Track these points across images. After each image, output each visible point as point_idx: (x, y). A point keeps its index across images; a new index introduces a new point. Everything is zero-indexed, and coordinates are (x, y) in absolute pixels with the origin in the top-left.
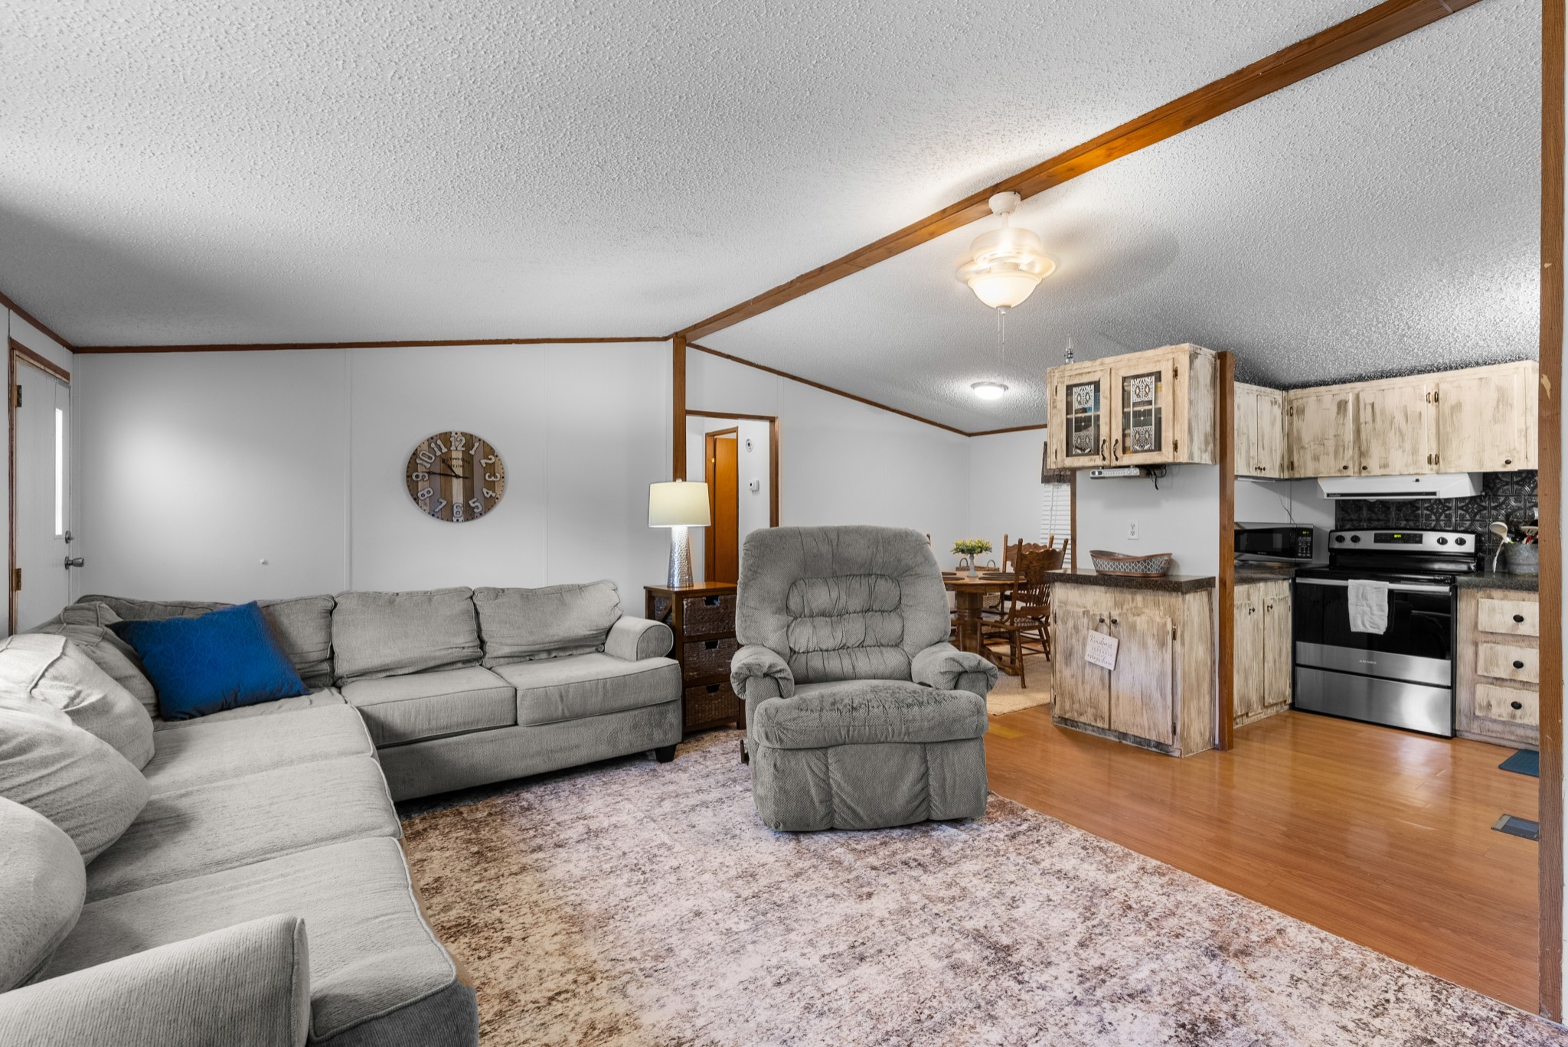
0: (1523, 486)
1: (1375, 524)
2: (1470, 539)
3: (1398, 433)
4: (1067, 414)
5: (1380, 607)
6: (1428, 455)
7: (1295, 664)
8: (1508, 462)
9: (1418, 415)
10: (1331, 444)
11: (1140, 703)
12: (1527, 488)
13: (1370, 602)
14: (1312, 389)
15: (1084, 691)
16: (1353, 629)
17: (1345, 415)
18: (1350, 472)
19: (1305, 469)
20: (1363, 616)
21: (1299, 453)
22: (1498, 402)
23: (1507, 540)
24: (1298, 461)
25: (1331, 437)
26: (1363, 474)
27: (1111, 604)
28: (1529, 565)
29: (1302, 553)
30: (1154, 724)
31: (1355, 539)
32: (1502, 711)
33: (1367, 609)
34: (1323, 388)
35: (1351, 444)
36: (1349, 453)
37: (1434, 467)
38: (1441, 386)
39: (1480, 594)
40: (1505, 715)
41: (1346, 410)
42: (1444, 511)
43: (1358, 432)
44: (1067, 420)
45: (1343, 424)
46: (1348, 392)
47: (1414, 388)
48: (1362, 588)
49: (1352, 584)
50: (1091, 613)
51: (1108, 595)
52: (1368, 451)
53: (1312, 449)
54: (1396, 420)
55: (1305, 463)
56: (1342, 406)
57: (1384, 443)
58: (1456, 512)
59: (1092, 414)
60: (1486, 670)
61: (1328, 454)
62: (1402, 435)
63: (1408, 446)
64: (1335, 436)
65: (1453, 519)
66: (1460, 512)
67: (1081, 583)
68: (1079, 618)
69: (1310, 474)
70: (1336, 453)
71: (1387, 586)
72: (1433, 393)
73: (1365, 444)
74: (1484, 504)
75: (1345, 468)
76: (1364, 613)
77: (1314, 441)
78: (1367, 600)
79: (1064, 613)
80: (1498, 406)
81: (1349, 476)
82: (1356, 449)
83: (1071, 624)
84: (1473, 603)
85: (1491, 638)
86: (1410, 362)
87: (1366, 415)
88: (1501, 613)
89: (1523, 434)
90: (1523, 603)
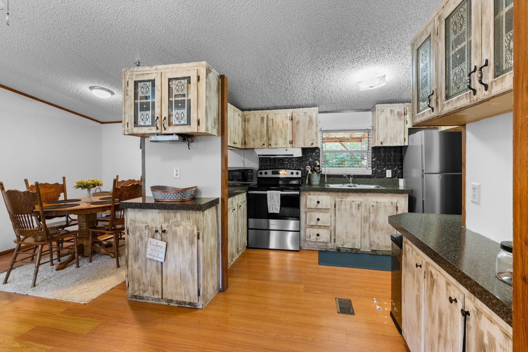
0: (313, 153)
1: (272, 167)
2: (300, 172)
3: (280, 131)
4: (135, 100)
5: (278, 201)
6: (289, 141)
7: (248, 229)
8: (312, 144)
9: (286, 124)
10: (259, 134)
11: (179, 280)
12: (314, 154)
13: (275, 200)
14: (253, 112)
15: (146, 276)
16: (269, 212)
17: (263, 123)
18: (265, 146)
19: (250, 144)
20: (272, 206)
21: (248, 138)
22: (309, 121)
23: (310, 172)
24: (248, 141)
25: (259, 132)
26: (269, 147)
27: (162, 220)
28: (316, 181)
29: (249, 180)
30: (188, 291)
31: (266, 173)
32: (314, 238)
33: (274, 203)
34: (256, 111)
35: (266, 135)
36: (265, 138)
37: (291, 145)
38: (294, 114)
39: (307, 194)
40: (315, 239)
41: (264, 121)
42: (292, 162)
43: (268, 130)
44: (135, 103)
45: (263, 127)
46: (264, 113)
47: (285, 114)
48: (272, 194)
49: (268, 192)
50: (150, 226)
51: (160, 214)
52: (271, 138)
53: (252, 136)
54: (280, 126)
55: (250, 142)
56: (262, 119)
57: (276, 135)
58: (295, 162)
59: (150, 100)
60: (309, 223)
61: (258, 139)
62: (282, 132)
63: (283, 137)
64: (260, 131)
65: (295, 165)
66: (296, 162)
67: (143, 208)
68: (143, 230)
69: (252, 147)
70: (261, 138)
71: (280, 192)
72: (291, 117)
73: (270, 135)
74: (303, 159)
75: (264, 144)
76: (273, 205)
77: (253, 133)
79: (133, 228)
80: (309, 123)
81: (265, 148)
82: (267, 137)
83: (138, 234)
84: (305, 197)
85: (310, 210)
86: (285, 104)
87: (270, 124)
88: (313, 201)
89: (316, 134)
90: (319, 196)
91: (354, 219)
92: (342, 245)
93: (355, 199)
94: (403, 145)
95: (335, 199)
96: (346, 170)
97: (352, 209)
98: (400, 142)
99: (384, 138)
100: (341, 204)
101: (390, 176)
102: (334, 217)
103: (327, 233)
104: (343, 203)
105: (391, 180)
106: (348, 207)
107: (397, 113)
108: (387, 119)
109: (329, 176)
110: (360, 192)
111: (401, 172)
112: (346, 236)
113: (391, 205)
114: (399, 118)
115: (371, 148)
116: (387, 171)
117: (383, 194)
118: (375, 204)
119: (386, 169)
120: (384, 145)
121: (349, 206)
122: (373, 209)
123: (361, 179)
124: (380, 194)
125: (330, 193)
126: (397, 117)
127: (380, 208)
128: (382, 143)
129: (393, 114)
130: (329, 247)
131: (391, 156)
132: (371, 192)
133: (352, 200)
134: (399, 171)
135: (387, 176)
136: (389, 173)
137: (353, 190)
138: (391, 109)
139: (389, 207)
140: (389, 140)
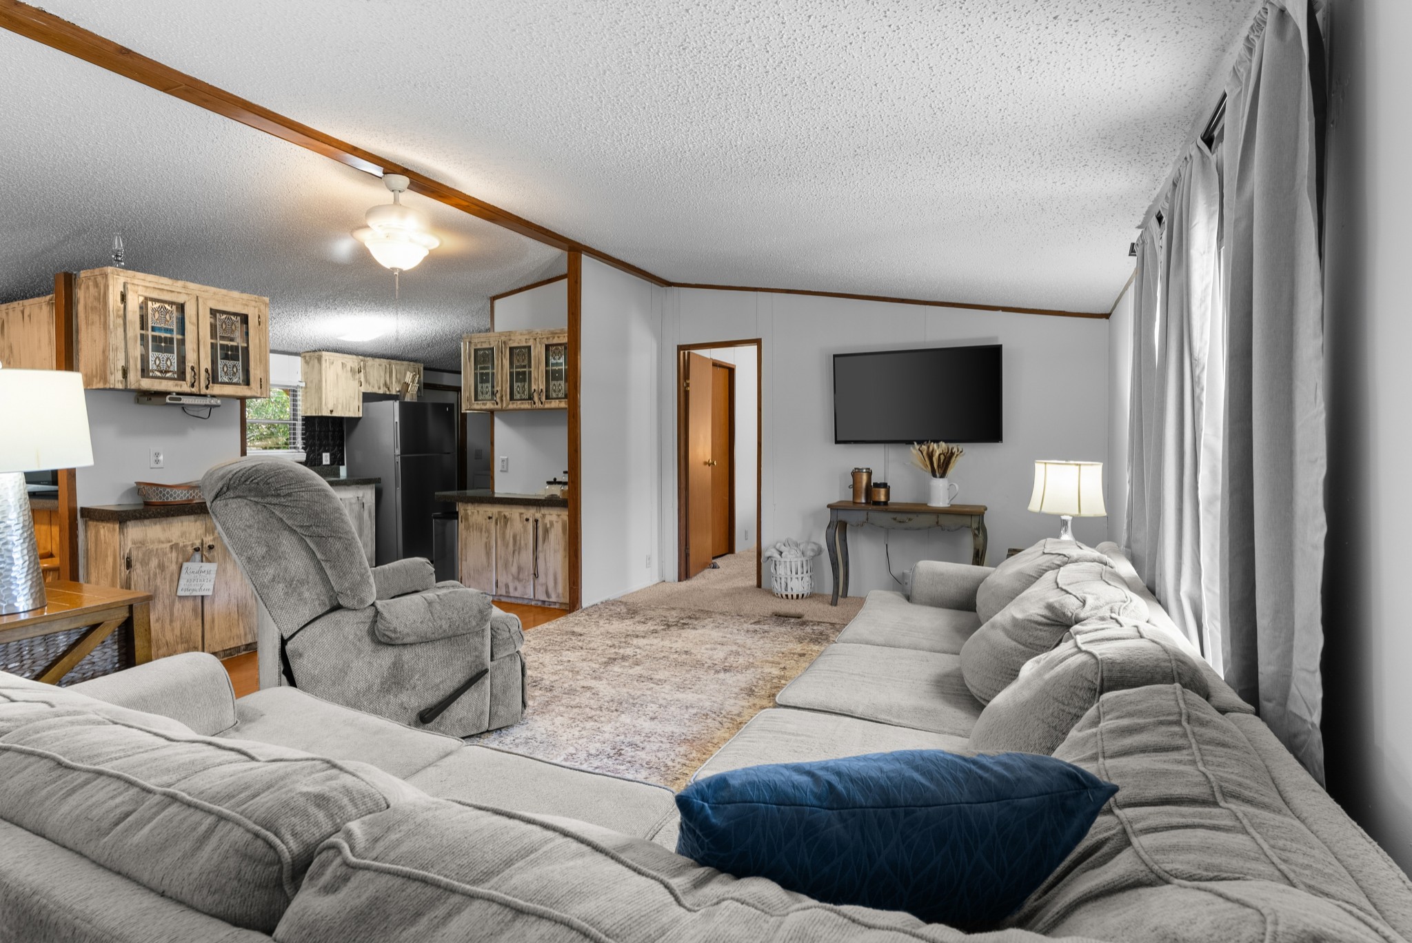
15: (173, 630)
50: (181, 544)
51: (198, 523)
67: (173, 516)
68: (164, 554)
94: (357, 416)
98: (354, 411)
99: (334, 404)
101: (328, 463)
105: (330, 468)
107: (349, 368)
108: (337, 375)
111: (342, 456)
113: (356, 501)
114: (352, 376)
115: (301, 418)
116: (324, 454)
119: (322, 452)
120: (334, 414)
124: (343, 487)
126: (350, 374)
128: (331, 411)
129: (344, 370)
131: (329, 431)
134: (339, 455)
135: (324, 463)
136: (326, 458)
138: (343, 362)
140: (340, 407)
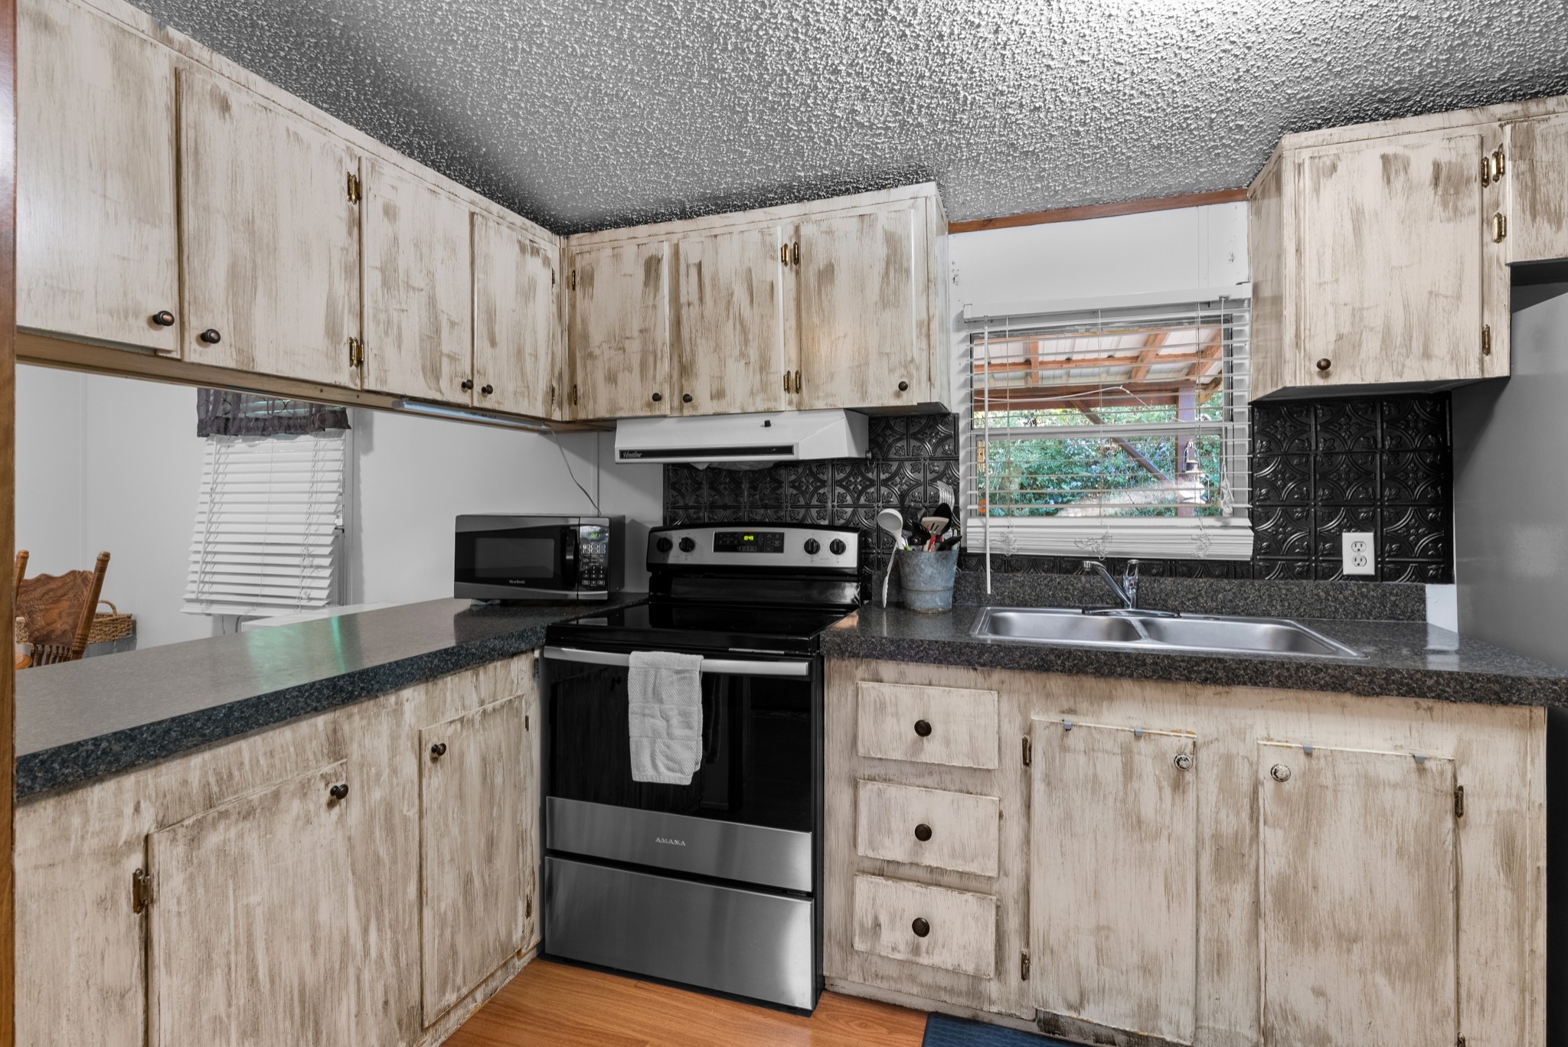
0: (922, 441)
2: (851, 540)
3: (738, 325)
5: (685, 715)
6: (783, 373)
7: (551, 852)
8: (903, 387)
9: (768, 288)
10: (634, 346)
12: (928, 446)
13: (666, 706)
14: (607, 234)
17: (657, 289)
18: (665, 407)
19: (595, 402)
20: (653, 743)
21: (585, 366)
22: (888, 263)
23: (902, 543)
24: (585, 383)
25: (636, 334)
26: (686, 413)
28: (934, 592)
29: (590, 579)
31: (688, 545)
32: (897, 938)
33: (660, 723)
34: (624, 232)
35: (667, 349)
36: (665, 367)
37: (794, 396)
38: (805, 230)
39: (861, 671)
40: (902, 947)
41: (658, 277)
42: (817, 488)
43: (677, 323)
45: (654, 307)
46: (659, 238)
47: (762, 232)
48: (652, 672)
49: (637, 660)
52: (692, 363)
53: (606, 356)
54: (735, 299)
55: (594, 388)
56: (652, 265)
57: (717, 348)
58: (833, 491)
60: (872, 845)
61: (630, 371)
62: (745, 331)
63: (753, 354)
64: (641, 331)
65: (830, 504)
66: (839, 490)
69: (602, 412)
70: (643, 365)
72: (791, 246)
73: (688, 349)
74: (870, 475)
75: (657, 398)
76: (656, 734)
77: (608, 342)
78: (661, 701)
80: (887, 274)
81: (665, 416)
82: (676, 359)
84: (850, 691)
85: (878, 770)
86: (753, 178)
87: (689, 289)
88: (896, 715)
89: (924, 330)
90: (930, 690)
91: (1148, 846)
92: (1070, 1007)
93: (1155, 722)
94: (1473, 373)
95: (1024, 711)
96: (1103, 531)
97: (1135, 785)
98: (1454, 357)
99: (1340, 337)
100: (1064, 749)
101: (1369, 569)
102: (1023, 820)
103: (976, 919)
104: (1075, 739)
105: (1373, 591)
106: (1110, 769)
107: (1428, 174)
108: (1358, 216)
109: (1006, 564)
110: (1188, 679)
111: (1435, 542)
112: (1099, 950)
113: (1414, 777)
114: (1445, 204)
115: (1246, 409)
116: (1348, 538)
117: (1348, 698)
118: (1292, 764)
119: (1341, 528)
120: (1343, 377)
121: (1117, 762)
122: (1281, 799)
123: (1188, 582)
124: (1328, 698)
125: (997, 676)
126: (1428, 198)
127: (1329, 795)
128: (1324, 367)
129: (1399, 182)
130: (991, 1002)
131: (1372, 449)
132: (1266, 684)
133: (1137, 725)
134: (1424, 541)
135: (1349, 568)
136: (1358, 553)
137: (1144, 664)
138: (1390, 150)
139: (1395, 786)
140: (1371, 345)
